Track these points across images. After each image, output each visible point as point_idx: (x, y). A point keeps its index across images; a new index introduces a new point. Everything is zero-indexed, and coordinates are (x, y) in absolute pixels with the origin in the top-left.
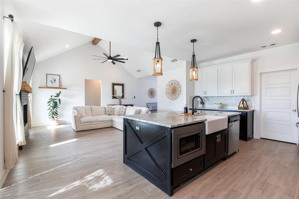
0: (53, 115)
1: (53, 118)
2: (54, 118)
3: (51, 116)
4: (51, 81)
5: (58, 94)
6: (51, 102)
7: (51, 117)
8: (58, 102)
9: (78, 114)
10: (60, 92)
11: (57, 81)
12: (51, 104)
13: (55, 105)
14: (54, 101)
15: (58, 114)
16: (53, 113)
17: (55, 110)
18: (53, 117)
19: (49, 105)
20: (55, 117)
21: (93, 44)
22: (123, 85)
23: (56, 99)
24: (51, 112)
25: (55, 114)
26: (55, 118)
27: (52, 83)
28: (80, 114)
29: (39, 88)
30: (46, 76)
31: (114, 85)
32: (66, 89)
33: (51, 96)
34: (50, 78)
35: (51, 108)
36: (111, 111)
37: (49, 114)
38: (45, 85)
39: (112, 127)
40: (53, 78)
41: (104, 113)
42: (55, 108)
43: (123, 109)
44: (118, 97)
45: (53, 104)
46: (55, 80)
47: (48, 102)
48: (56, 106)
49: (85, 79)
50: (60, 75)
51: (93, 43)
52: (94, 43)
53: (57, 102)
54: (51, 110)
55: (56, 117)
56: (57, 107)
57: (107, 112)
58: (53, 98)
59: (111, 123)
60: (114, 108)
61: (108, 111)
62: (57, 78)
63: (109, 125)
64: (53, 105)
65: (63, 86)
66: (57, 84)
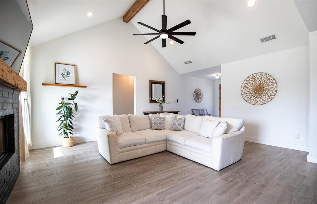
0: (65, 130)
1: (65, 135)
2: (67, 135)
3: (62, 130)
4: (62, 74)
5: (73, 95)
6: (62, 109)
7: (63, 133)
8: (73, 108)
9: (112, 131)
10: (77, 92)
11: (72, 75)
12: (63, 112)
13: (69, 114)
14: (67, 107)
15: (73, 128)
16: (66, 126)
17: (68, 121)
18: (66, 133)
19: (59, 113)
20: (68, 132)
21: (124, 21)
22: (163, 84)
23: (70, 104)
24: (63, 124)
25: (69, 128)
26: (69, 135)
27: (63, 77)
28: (115, 130)
29: (43, 84)
30: (54, 65)
31: (152, 83)
32: (86, 87)
33: (63, 99)
34: (61, 69)
35: (63, 118)
36: (161, 124)
37: (59, 128)
38: (52, 80)
39: (167, 152)
40: (65, 70)
41: (149, 126)
42: (69, 119)
43: (180, 119)
44: (158, 101)
45: (66, 111)
46: (68, 73)
47: (58, 109)
48: (71, 114)
49: (113, 73)
50: (77, 65)
51: (123, 19)
52: (125, 19)
53: (71, 109)
54: (61, 121)
55: (70, 133)
56: (71, 116)
57: (153, 125)
58: (66, 101)
59: (166, 144)
60: (164, 118)
61: (156, 124)
62: (71, 70)
63: (161, 148)
64: (66, 114)
65: (82, 83)
66: (71, 80)
